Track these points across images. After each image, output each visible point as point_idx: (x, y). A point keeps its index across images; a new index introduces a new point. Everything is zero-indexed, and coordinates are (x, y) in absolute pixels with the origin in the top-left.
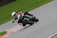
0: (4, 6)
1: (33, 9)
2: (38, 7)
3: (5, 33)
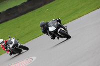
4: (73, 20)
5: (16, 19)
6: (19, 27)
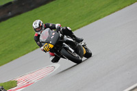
1: (79, 28)
2: (91, 22)
3: (13, 84)
5: (33, 11)
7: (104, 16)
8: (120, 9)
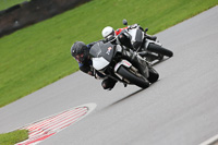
0: (16, 33)
3: (22, 135)
4: (177, 23)
5: (54, 19)
6: (59, 38)
7: (167, 27)
8: (192, 16)
